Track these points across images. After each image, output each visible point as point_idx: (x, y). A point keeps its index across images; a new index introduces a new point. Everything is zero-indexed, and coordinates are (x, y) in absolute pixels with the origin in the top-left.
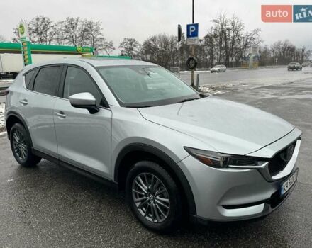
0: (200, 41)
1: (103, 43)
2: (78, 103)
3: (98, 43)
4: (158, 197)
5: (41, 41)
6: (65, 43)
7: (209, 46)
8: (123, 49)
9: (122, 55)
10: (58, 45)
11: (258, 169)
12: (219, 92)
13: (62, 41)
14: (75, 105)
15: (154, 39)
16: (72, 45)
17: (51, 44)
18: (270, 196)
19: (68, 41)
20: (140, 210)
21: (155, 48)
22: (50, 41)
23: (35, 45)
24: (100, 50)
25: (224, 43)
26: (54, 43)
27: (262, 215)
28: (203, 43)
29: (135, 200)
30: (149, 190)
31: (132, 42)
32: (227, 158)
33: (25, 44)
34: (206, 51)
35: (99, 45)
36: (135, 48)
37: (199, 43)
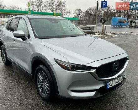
0: (114, 10)
1: (66, 11)
2: (16, 35)
3: (64, 11)
4: (46, 83)
5: (38, 10)
6: (49, 11)
7: (118, 13)
8: (75, 14)
9: (75, 17)
10: (45, 12)
11: (90, 73)
12: (116, 36)
13: (48, 10)
14: (15, 36)
15: (90, 9)
16: (52, 12)
17: (42, 12)
18: (99, 88)
19: (50, 10)
20: (40, 89)
21: (91, 14)
22: (42, 10)
23: (35, 12)
24: (64, 14)
25: (126, 12)
26: (44, 11)
27: (94, 97)
28: (115, 11)
29: (38, 84)
30: (42, 80)
31: (80, 11)
32: (74, 66)
33: (30, 11)
34: (117, 16)
35: (64, 12)
36: (81, 14)
37: (113, 11)
